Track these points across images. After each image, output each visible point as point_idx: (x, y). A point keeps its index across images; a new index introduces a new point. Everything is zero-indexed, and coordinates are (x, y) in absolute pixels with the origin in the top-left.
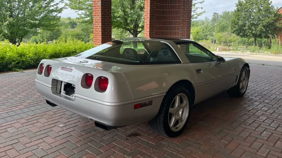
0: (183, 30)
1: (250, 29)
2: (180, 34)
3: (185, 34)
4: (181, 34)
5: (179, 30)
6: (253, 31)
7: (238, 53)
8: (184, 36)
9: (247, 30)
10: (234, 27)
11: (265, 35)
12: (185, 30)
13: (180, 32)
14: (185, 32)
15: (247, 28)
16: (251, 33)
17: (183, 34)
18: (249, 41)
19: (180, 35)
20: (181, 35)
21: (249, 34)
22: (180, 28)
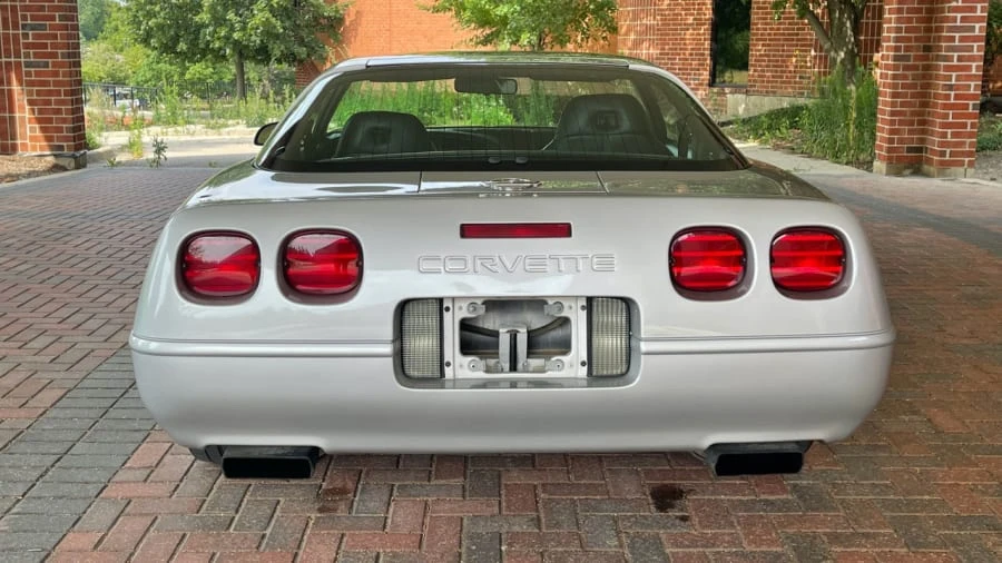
0: (43, 27)
1: (219, 21)
2: (27, 46)
3: (54, 46)
4: (33, 46)
5: (16, 26)
6: (232, 29)
7: (193, 134)
8: (54, 55)
9: (207, 26)
10: (150, 15)
11: (283, 47)
12: (53, 27)
13: (26, 36)
14: (55, 37)
15: (204, 17)
16: (227, 38)
17: (45, 46)
18: (187, 76)
19: (27, 55)
20: (36, 55)
21: (217, 45)
22: (24, 18)
